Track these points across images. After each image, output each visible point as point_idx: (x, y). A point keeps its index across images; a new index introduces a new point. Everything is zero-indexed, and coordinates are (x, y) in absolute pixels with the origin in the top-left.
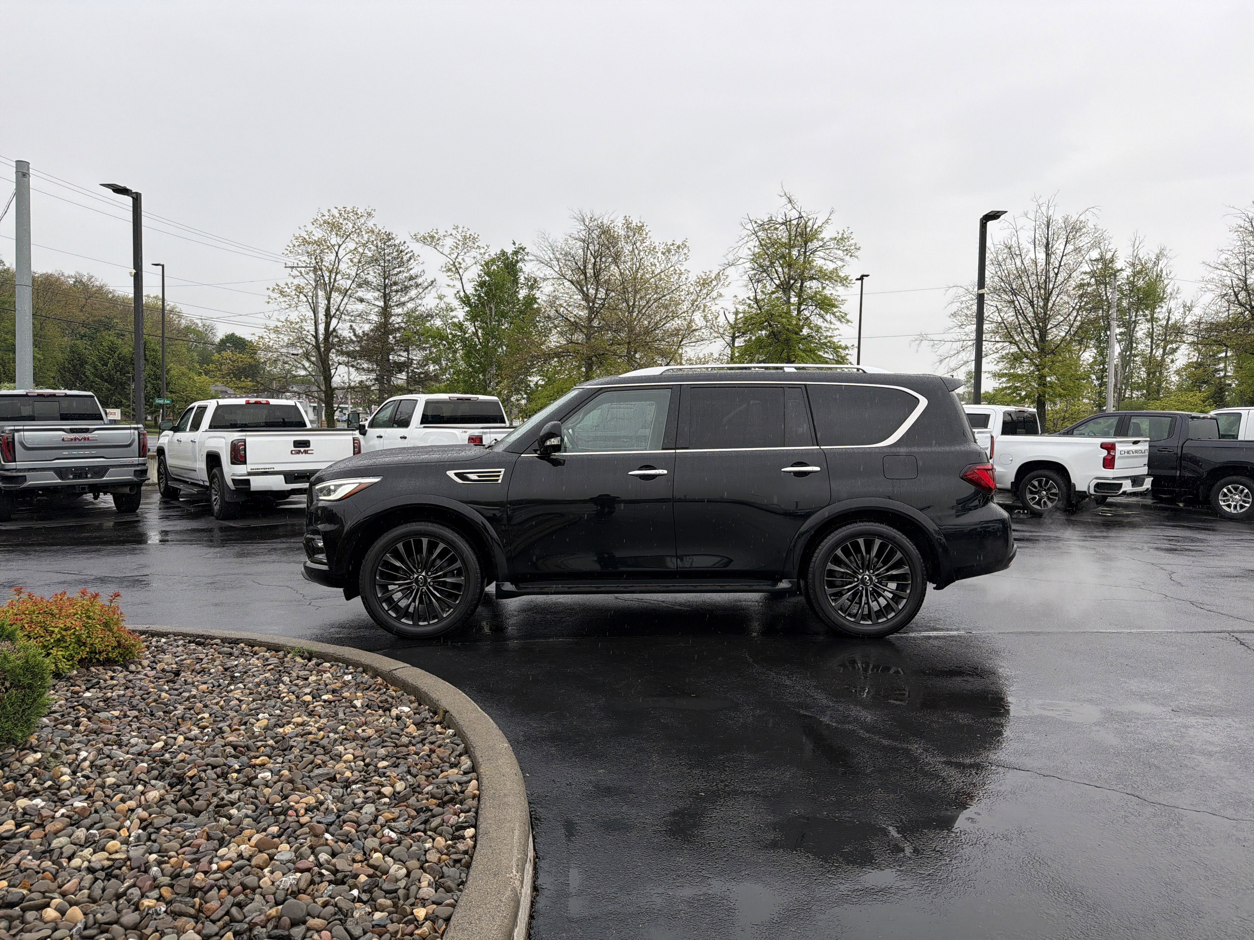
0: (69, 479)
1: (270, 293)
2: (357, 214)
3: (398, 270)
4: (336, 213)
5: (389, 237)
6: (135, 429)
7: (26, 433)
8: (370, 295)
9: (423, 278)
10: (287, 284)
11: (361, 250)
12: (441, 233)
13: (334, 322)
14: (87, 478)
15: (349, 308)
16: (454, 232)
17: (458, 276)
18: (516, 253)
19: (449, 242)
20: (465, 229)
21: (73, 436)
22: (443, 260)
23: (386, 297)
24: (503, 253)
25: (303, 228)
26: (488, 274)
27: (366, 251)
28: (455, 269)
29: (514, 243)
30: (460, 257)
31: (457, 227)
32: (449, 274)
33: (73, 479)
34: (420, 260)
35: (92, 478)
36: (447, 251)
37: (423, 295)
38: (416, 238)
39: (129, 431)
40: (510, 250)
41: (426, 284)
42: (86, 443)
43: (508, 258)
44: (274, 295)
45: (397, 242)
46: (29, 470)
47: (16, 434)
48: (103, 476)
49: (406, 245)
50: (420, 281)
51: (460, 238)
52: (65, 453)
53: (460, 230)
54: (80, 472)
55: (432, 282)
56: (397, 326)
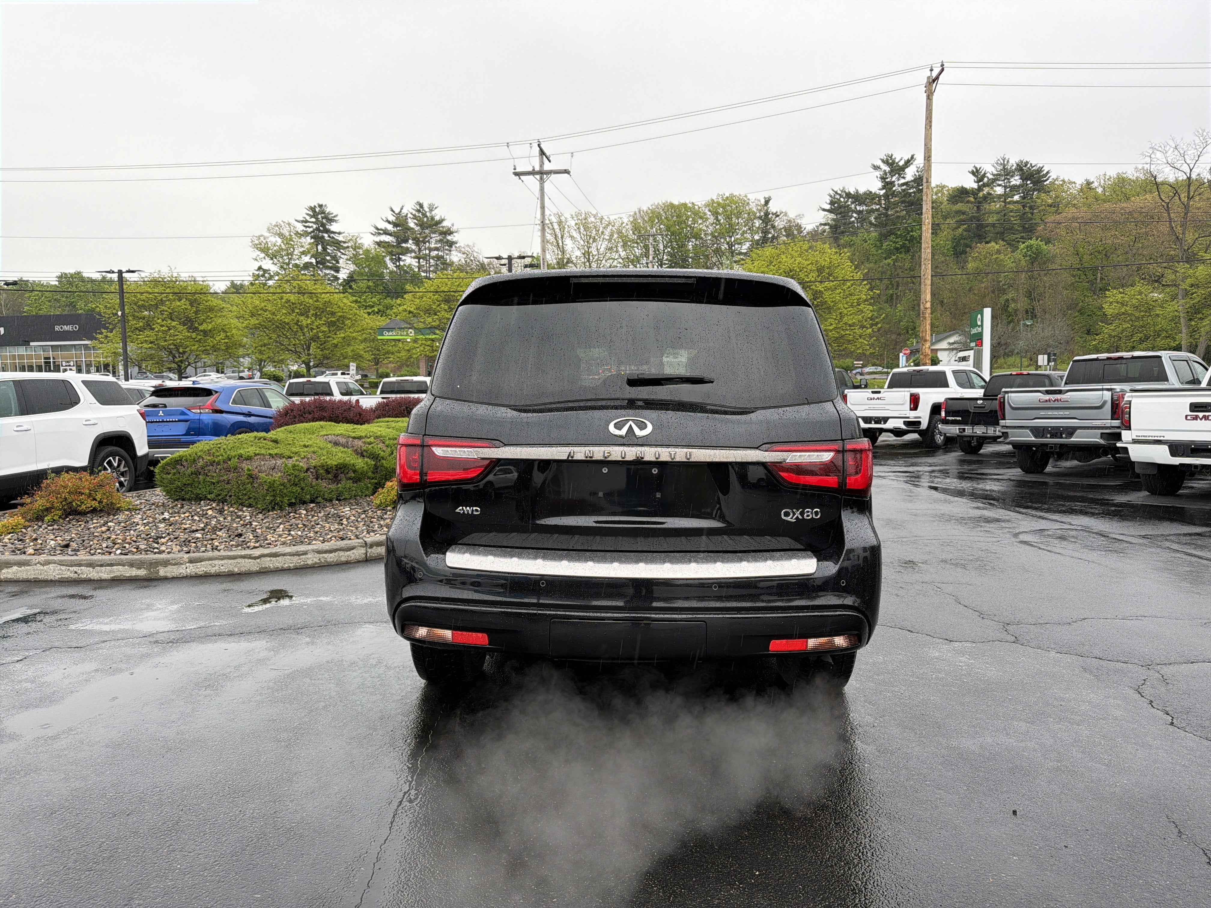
0: (1047, 438)
6: (1108, 390)
7: (1013, 395)
14: (1062, 438)
21: (1047, 397)
33: (1050, 438)
35: (1066, 438)
39: (1101, 392)
42: (1057, 405)
46: (1015, 427)
47: (1006, 396)
48: (1071, 437)
52: (1042, 413)
54: (1056, 432)
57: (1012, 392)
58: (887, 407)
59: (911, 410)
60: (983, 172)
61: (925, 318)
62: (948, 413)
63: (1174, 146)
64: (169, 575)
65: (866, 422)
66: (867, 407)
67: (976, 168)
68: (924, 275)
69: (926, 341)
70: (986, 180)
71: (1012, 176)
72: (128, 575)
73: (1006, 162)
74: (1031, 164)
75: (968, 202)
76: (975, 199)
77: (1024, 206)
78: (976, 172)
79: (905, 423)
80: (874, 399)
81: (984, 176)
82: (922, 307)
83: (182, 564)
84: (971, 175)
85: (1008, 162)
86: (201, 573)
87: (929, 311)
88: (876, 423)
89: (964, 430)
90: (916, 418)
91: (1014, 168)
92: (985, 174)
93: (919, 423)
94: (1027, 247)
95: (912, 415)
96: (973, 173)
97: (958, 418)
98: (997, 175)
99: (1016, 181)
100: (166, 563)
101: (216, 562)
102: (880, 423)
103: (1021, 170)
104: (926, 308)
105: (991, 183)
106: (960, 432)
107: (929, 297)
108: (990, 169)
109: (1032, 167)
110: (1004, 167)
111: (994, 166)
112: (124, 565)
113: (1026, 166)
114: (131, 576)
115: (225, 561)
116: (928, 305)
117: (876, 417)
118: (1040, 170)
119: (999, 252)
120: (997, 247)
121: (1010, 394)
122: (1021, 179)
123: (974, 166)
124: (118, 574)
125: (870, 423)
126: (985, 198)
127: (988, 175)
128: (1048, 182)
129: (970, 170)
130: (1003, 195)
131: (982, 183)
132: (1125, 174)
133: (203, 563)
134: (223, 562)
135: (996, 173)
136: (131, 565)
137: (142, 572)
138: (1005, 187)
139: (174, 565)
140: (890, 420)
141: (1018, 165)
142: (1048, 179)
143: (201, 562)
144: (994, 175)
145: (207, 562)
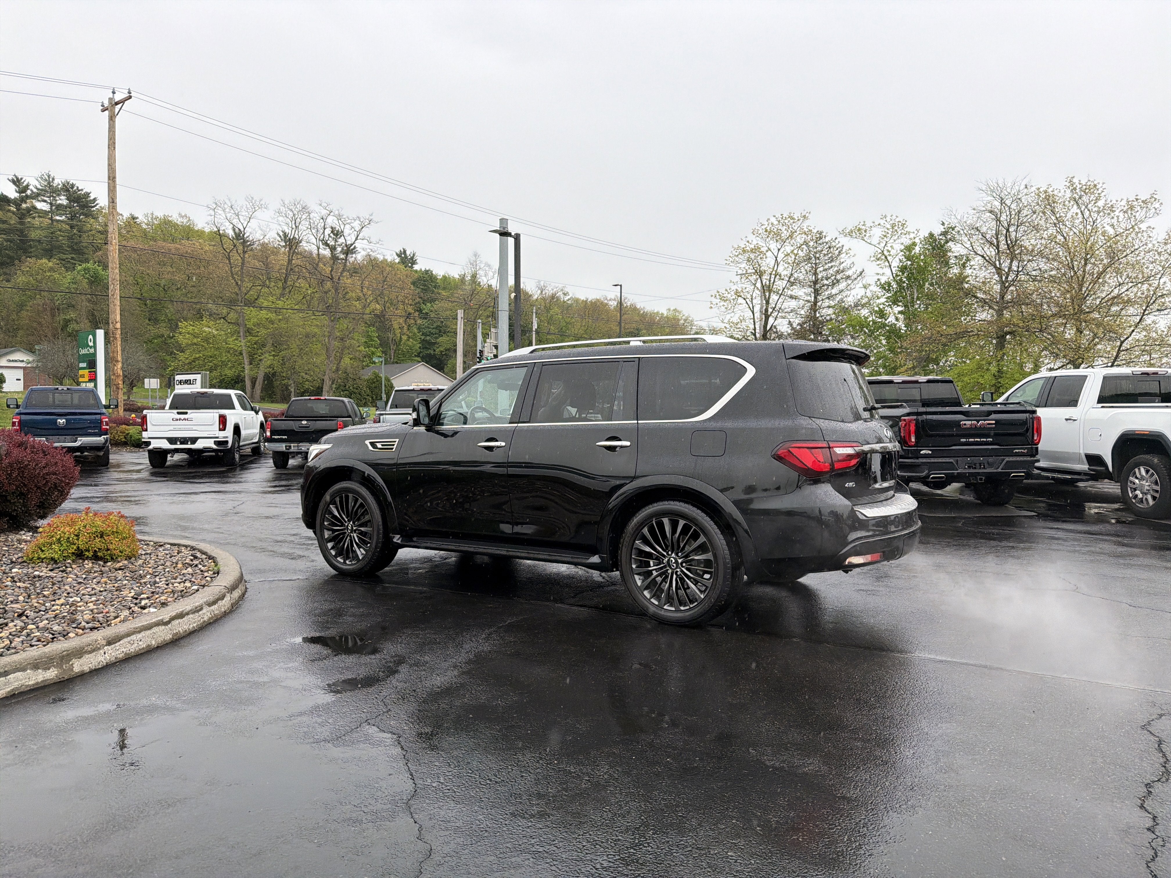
1: (713, 298)
2: (793, 219)
3: (830, 265)
4: (773, 220)
5: (820, 236)
8: (801, 292)
9: (853, 269)
10: (726, 290)
11: (795, 252)
12: (869, 224)
13: (771, 320)
15: (786, 305)
16: (882, 222)
17: (887, 264)
18: (944, 234)
19: (877, 233)
20: (894, 217)
22: (871, 250)
23: (817, 293)
24: (931, 235)
25: (744, 239)
26: (908, 258)
27: (800, 252)
28: (883, 257)
29: (943, 224)
30: (889, 245)
31: (885, 217)
32: (878, 262)
34: (852, 253)
36: (875, 241)
37: (852, 286)
38: (843, 232)
40: (938, 230)
41: (855, 276)
43: (935, 240)
44: (715, 301)
45: (827, 239)
49: (837, 241)
50: (849, 273)
51: (889, 227)
53: (888, 219)
55: (861, 273)
56: (828, 318)
57: (386, 414)
58: (195, 428)
59: (220, 430)
60: (25, 184)
61: (116, 338)
62: (273, 433)
63: (230, 205)
64: (86, 669)
65: (171, 443)
66: (172, 428)
67: (17, 179)
68: (113, 295)
69: (117, 361)
70: (29, 192)
71: (59, 195)
72: (31, 683)
73: (51, 179)
74: (78, 188)
75: (9, 211)
76: (18, 210)
77: (72, 227)
78: (16, 181)
79: (215, 442)
80: (180, 419)
81: (27, 187)
82: (111, 326)
83: (99, 649)
84: (11, 184)
85: (53, 179)
86: (121, 656)
87: (119, 332)
88: (181, 443)
89: (290, 447)
90: (224, 437)
91: (60, 187)
92: (28, 185)
93: (227, 442)
94: (85, 269)
95: (222, 434)
96: (13, 182)
97: (284, 437)
98: (42, 190)
99: (63, 200)
100: (79, 653)
101: (133, 637)
102: (187, 444)
103: (68, 190)
104: (117, 329)
105: (36, 196)
106: (286, 449)
107: (118, 318)
108: (34, 183)
109: (79, 191)
110: (49, 183)
111: (38, 180)
112: (24, 670)
113: (72, 188)
114: (37, 683)
115: (143, 634)
116: (118, 325)
117: (181, 438)
118: (87, 195)
119: (51, 269)
120: (50, 264)
121: (384, 416)
122: (68, 199)
123: (15, 175)
124: (16, 685)
125: (176, 444)
126: (28, 210)
127: (31, 187)
128: (94, 209)
129: (10, 178)
130: (49, 212)
131: (24, 194)
132: (171, 216)
133: (121, 642)
134: (139, 636)
135: (40, 187)
136: (36, 665)
137: (51, 674)
138: (51, 204)
139: (90, 652)
140: (199, 440)
141: (64, 185)
142: (95, 206)
143: (120, 640)
144: (38, 189)
145: (126, 640)
